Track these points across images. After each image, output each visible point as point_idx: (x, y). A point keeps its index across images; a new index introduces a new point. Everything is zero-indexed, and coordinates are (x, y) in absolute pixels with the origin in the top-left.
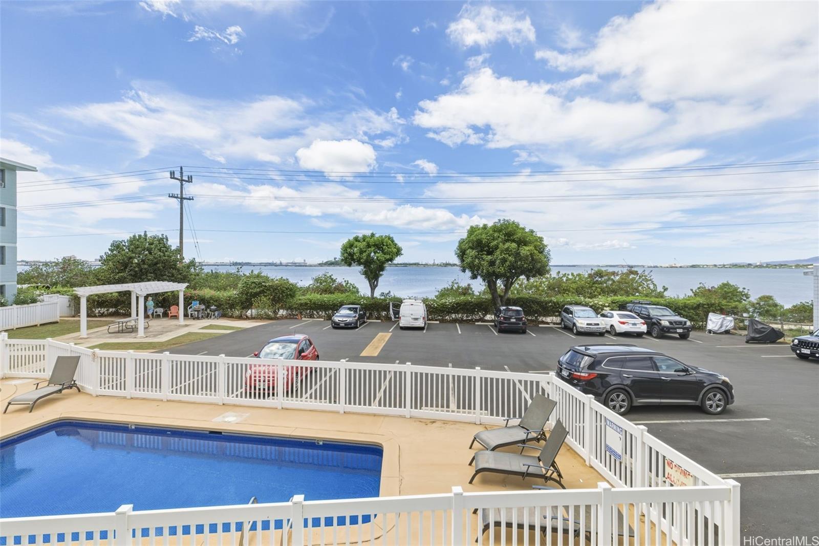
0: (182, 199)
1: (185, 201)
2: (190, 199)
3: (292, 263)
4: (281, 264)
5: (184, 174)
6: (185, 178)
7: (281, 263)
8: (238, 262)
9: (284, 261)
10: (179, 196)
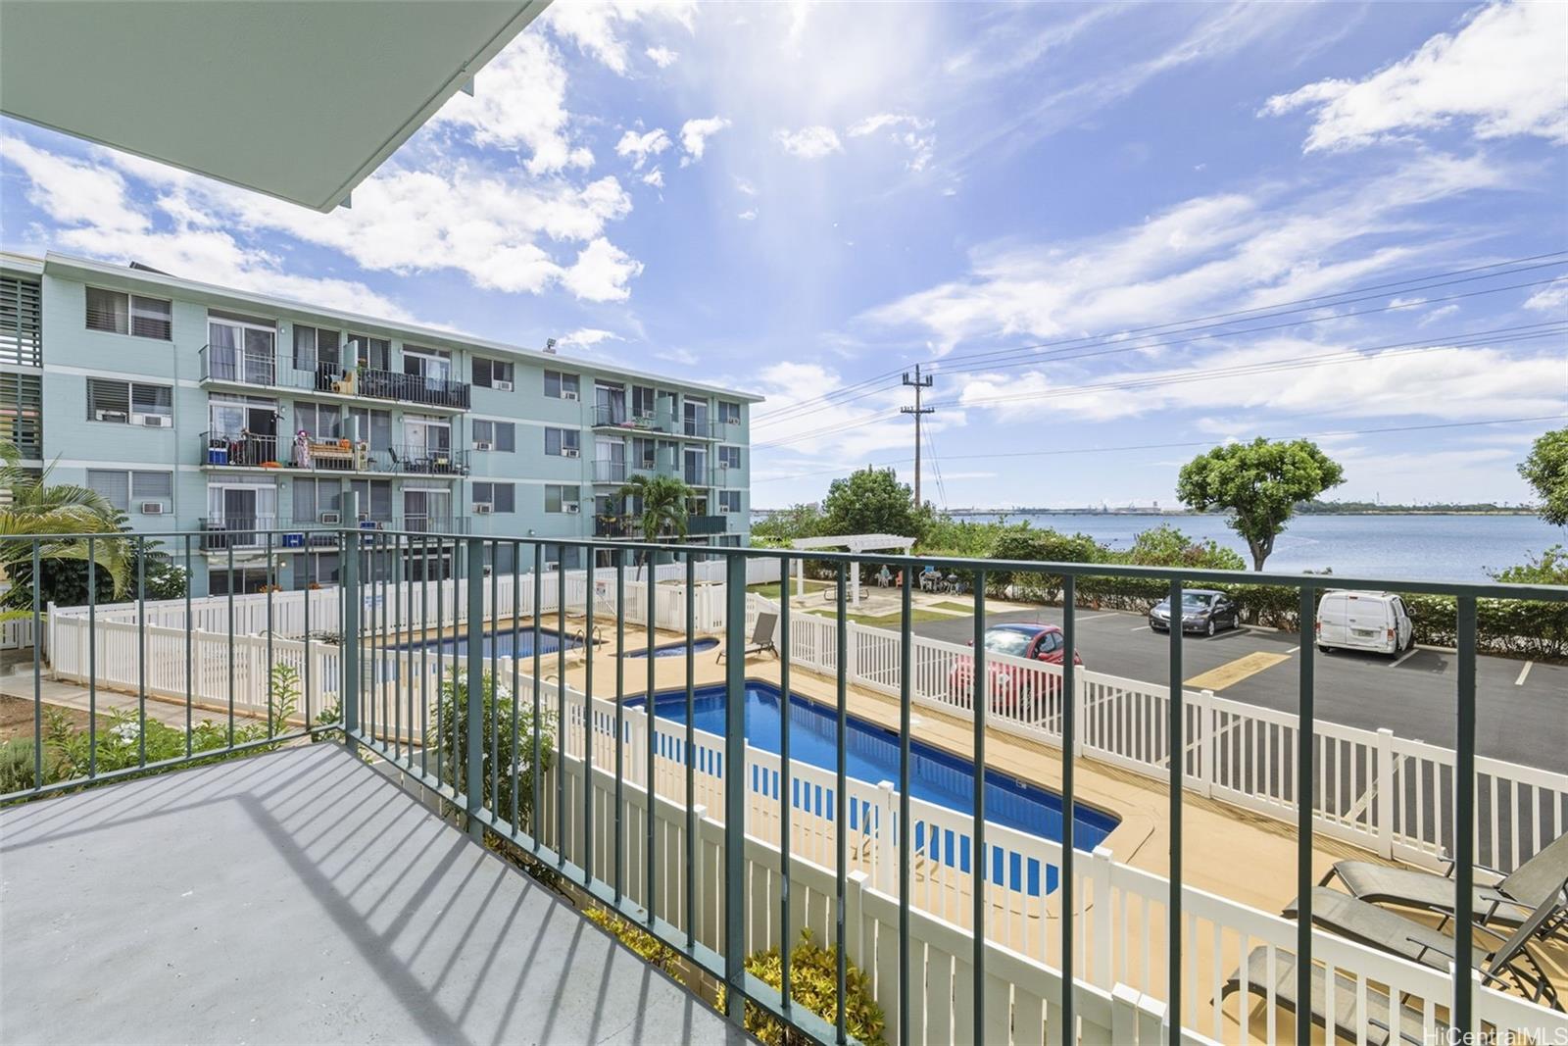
0: (918, 412)
1: (922, 415)
2: (929, 412)
3: (1128, 509)
4: (1105, 512)
5: (921, 376)
6: (923, 381)
7: (1105, 510)
8: (1027, 508)
9: (1112, 506)
10: (915, 409)
